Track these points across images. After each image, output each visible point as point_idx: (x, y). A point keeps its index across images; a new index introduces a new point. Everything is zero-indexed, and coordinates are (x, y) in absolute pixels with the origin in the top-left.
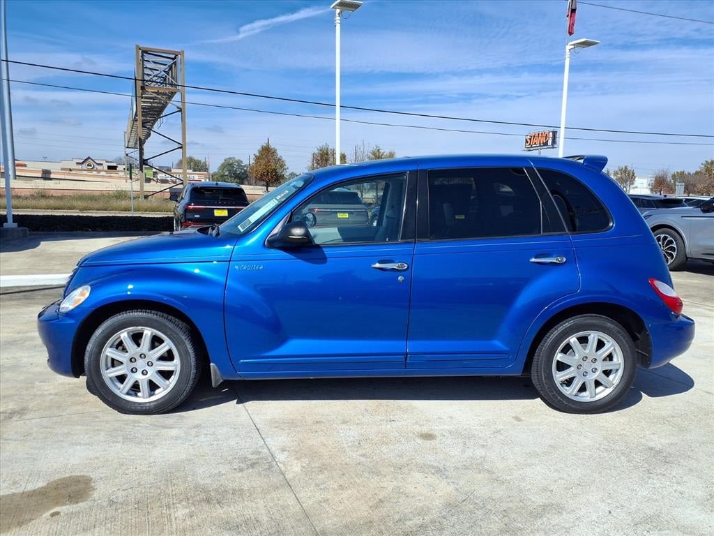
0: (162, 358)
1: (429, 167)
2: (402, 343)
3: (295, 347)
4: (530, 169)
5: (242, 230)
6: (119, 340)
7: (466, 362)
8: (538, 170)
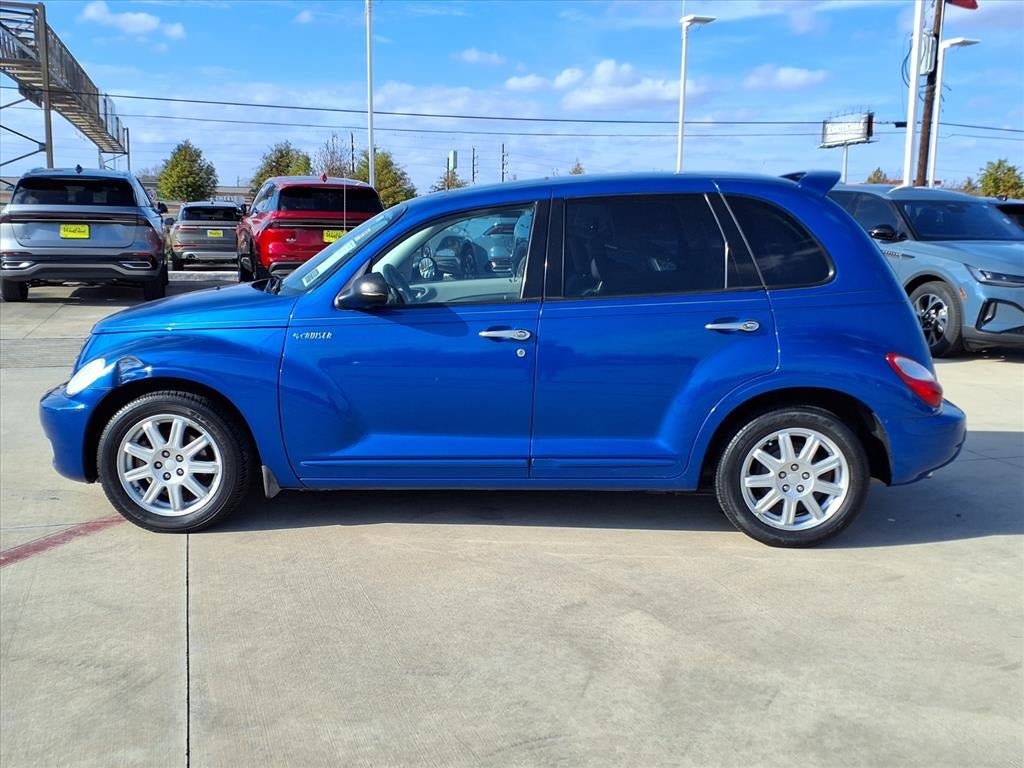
0: (198, 457)
1: (566, 195)
2: (525, 440)
3: (375, 445)
4: (714, 197)
5: (306, 284)
6: (141, 433)
7: (615, 470)
8: (726, 198)
